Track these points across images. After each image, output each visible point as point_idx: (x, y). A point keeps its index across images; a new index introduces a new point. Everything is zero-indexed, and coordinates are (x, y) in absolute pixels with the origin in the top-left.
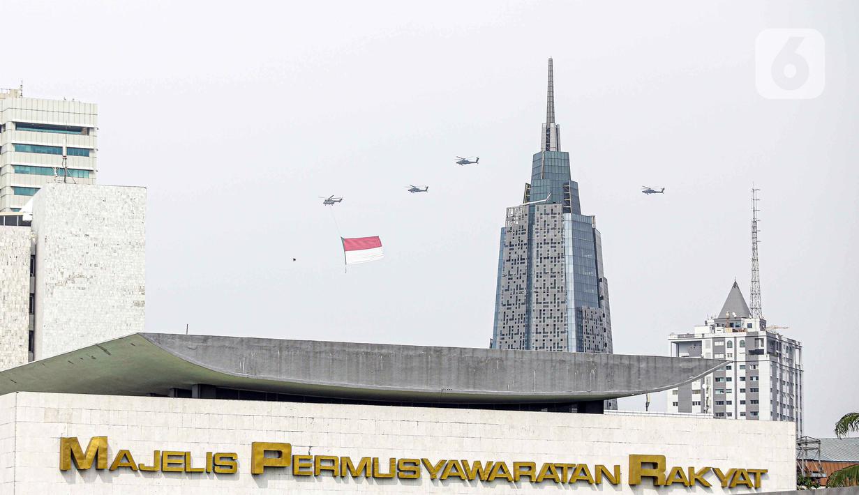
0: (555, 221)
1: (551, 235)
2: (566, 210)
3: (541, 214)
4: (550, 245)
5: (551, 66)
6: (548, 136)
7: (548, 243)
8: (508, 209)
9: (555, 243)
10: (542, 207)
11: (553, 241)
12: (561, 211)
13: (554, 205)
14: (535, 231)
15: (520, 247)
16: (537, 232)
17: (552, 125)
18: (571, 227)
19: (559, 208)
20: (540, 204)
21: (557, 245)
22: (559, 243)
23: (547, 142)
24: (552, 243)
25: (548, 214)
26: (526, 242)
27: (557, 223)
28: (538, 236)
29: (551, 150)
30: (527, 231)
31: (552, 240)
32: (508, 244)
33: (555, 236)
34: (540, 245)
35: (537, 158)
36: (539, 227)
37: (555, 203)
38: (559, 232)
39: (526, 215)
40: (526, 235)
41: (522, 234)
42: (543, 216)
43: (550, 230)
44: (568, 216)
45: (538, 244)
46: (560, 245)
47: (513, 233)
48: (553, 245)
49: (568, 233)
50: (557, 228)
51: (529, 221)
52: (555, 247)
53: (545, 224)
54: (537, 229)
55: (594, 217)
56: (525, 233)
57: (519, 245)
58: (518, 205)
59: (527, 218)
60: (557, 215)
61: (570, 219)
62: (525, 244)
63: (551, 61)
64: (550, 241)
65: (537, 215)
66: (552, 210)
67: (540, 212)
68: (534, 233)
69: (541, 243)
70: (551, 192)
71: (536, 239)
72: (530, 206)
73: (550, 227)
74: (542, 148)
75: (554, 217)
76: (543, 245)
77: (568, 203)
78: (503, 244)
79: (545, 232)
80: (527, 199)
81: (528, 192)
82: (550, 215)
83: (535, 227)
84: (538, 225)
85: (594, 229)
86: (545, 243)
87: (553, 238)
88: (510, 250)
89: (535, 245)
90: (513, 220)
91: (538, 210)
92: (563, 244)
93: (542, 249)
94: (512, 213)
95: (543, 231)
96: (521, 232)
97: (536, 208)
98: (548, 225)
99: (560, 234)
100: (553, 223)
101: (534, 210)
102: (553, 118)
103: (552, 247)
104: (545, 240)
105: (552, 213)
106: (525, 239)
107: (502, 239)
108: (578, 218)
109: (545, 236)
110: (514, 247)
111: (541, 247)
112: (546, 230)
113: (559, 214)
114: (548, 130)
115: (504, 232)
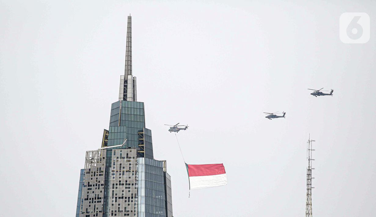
0: (130, 164)
1: (125, 177)
2: (140, 155)
3: (118, 158)
4: (125, 186)
5: (130, 23)
6: (126, 86)
7: (123, 184)
8: (87, 152)
9: (129, 184)
10: (118, 152)
11: (128, 183)
12: (135, 156)
13: (129, 150)
14: (111, 173)
15: (97, 187)
16: (113, 174)
17: (129, 77)
18: (144, 170)
19: (133, 152)
20: (117, 148)
21: (131, 186)
22: (133, 184)
23: (124, 92)
24: (126, 184)
25: (124, 158)
26: (103, 182)
27: (131, 166)
28: (114, 178)
29: (128, 100)
30: (104, 173)
31: (126, 181)
32: (86, 184)
33: (130, 178)
34: (115, 186)
35: (115, 107)
36: (115, 169)
37: (130, 148)
38: (133, 174)
39: (104, 158)
40: (103, 177)
41: (100, 175)
42: (119, 159)
43: (125, 173)
44: (142, 160)
45: (113, 184)
46: (134, 186)
47: (91, 174)
48: (127, 186)
49: (142, 176)
50: (132, 170)
51: (106, 163)
52: (129, 188)
53: (120, 167)
54: (113, 171)
55: (165, 161)
56: (102, 175)
57: (96, 185)
58: (97, 149)
59: (104, 161)
60: (132, 159)
61: (144, 163)
62: (102, 185)
63: (130, 18)
64: (125, 183)
65: (114, 158)
66: (127, 154)
67: (116, 156)
68: (111, 175)
69: (117, 184)
70: (127, 138)
71: (112, 180)
72: (108, 150)
73: (125, 170)
74: (120, 98)
75: (129, 161)
76: (118, 186)
77: (142, 148)
78: (82, 185)
79: (120, 174)
80: (105, 144)
81: (106, 137)
82: (126, 159)
83: (111, 169)
84: (114, 168)
85: (165, 173)
86: (120, 184)
87: (128, 179)
88: (88, 189)
89: (111, 186)
90: (92, 162)
91: (115, 154)
92: (137, 186)
93: (118, 189)
94: (91, 156)
95: (119, 173)
96: (99, 173)
97: (113, 152)
98: (124, 168)
99: (134, 176)
100: (128, 166)
101: (111, 154)
102: (131, 70)
103: (126, 188)
104: (120, 181)
105: (127, 157)
106: (102, 180)
107: (81, 179)
108: (151, 162)
109: (120, 178)
110: (92, 187)
111: (116, 188)
112: (122, 173)
113: (134, 158)
114: (126, 82)
115: (83, 173)
